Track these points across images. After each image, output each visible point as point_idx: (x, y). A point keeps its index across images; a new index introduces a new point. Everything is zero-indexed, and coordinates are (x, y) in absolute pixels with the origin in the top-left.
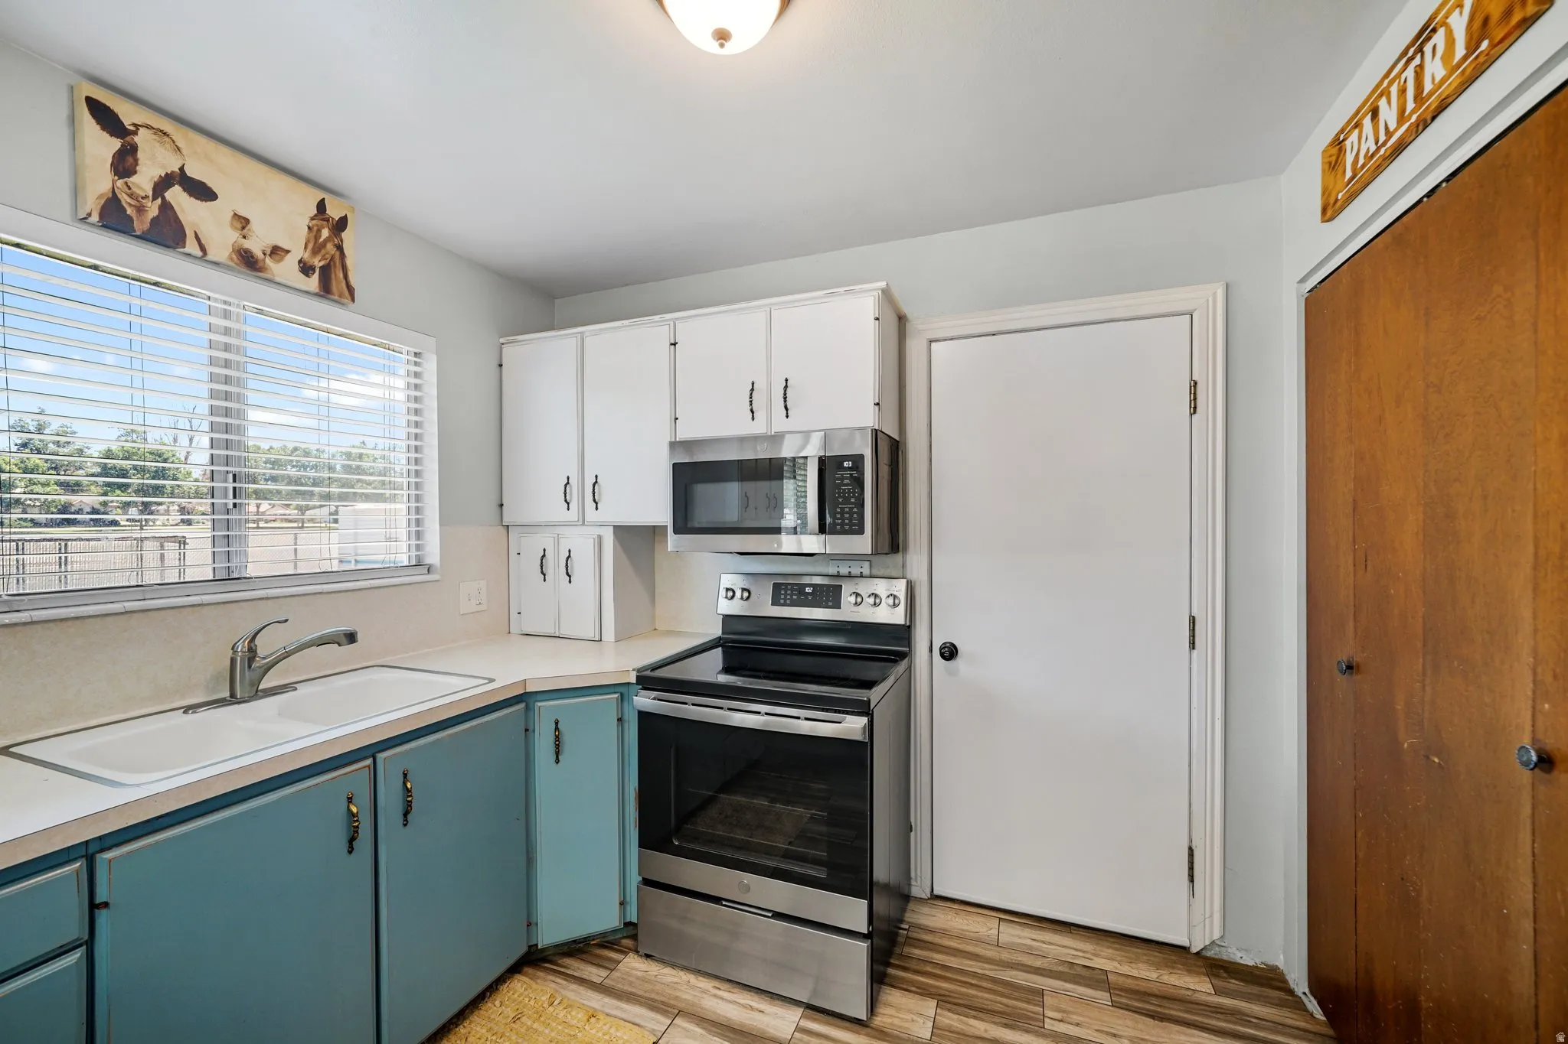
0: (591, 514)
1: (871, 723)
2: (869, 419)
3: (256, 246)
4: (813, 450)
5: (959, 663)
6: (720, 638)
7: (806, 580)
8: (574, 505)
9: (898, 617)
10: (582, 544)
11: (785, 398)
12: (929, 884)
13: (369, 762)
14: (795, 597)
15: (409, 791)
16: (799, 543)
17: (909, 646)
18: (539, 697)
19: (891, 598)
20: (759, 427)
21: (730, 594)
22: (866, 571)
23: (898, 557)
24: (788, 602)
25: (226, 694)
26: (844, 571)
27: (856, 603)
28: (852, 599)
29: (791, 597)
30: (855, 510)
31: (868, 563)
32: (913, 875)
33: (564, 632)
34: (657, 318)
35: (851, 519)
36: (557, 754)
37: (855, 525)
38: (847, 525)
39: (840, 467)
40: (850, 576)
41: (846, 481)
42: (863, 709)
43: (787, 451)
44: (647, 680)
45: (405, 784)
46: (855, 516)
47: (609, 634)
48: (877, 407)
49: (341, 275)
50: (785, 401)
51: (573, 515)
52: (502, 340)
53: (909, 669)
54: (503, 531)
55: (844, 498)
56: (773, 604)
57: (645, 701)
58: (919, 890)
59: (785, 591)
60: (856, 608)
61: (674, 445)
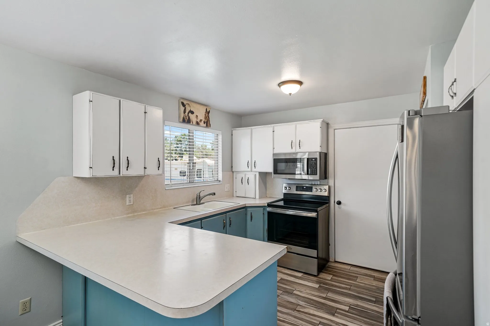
0: (253, 169)
1: (318, 214)
2: (319, 149)
3: (198, 120)
4: (306, 156)
5: (342, 206)
6: (283, 199)
7: (304, 185)
8: (250, 167)
9: (326, 194)
10: (251, 176)
11: (299, 144)
12: (334, 258)
13: (225, 214)
14: (301, 189)
15: (231, 221)
16: (302, 177)
17: (329, 201)
18: (248, 208)
19: (324, 190)
20: (293, 151)
21: (286, 188)
22: (319, 183)
23: (327, 180)
24: (300, 190)
25: (196, 203)
26: (313, 183)
27: (316, 191)
28: (315, 190)
29: (300, 189)
30: (315, 170)
31: (319, 182)
32: (330, 256)
33: (247, 196)
34: (270, 125)
35: (314, 172)
36: (251, 219)
37: (315, 173)
38: (313, 173)
39: (312, 160)
40: (315, 184)
41: (313, 163)
42: (316, 211)
43: (299, 156)
44: (269, 205)
45: (230, 220)
46: (315, 171)
47: (257, 197)
48: (320, 147)
49: (209, 123)
50: (299, 145)
51: (249, 169)
52: (232, 129)
53: (329, 206)
54: (232, 172)
55: (313, 167)
56: (296, 191)
57: (269, 209)
58: (332, 259)
59: (299, 188)
60: (316, 192)
61: (274, 155)
